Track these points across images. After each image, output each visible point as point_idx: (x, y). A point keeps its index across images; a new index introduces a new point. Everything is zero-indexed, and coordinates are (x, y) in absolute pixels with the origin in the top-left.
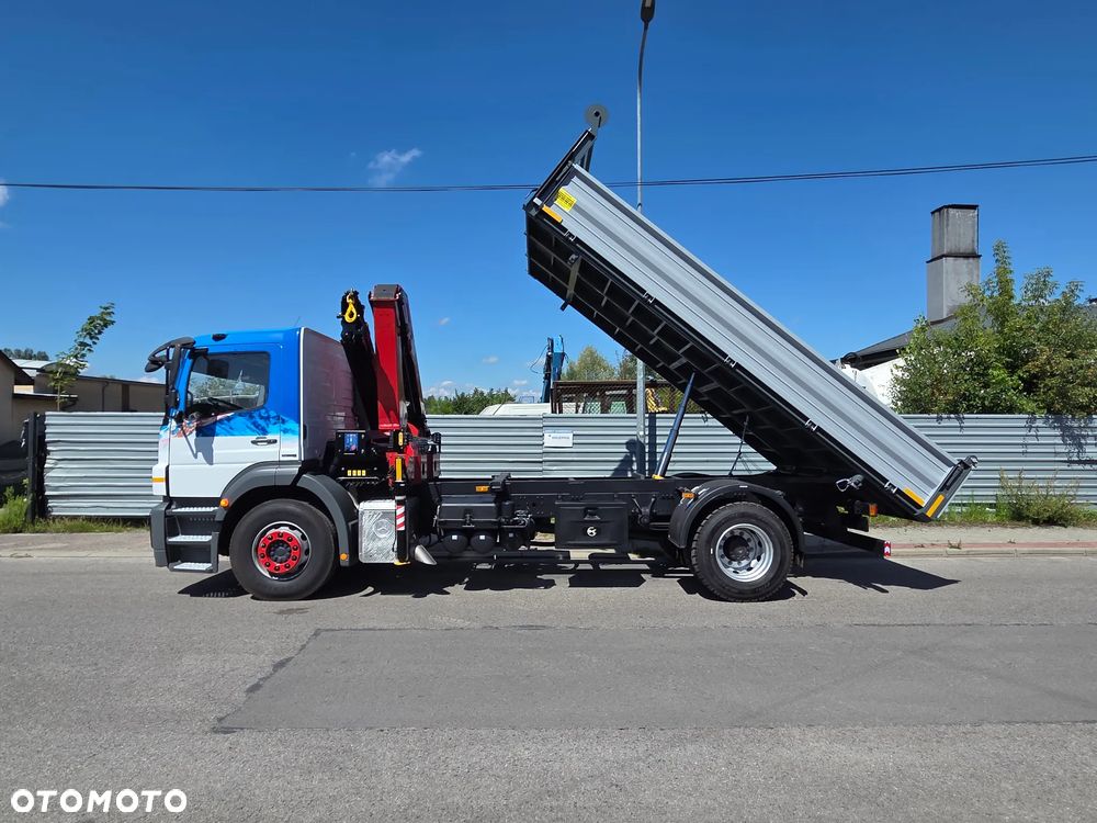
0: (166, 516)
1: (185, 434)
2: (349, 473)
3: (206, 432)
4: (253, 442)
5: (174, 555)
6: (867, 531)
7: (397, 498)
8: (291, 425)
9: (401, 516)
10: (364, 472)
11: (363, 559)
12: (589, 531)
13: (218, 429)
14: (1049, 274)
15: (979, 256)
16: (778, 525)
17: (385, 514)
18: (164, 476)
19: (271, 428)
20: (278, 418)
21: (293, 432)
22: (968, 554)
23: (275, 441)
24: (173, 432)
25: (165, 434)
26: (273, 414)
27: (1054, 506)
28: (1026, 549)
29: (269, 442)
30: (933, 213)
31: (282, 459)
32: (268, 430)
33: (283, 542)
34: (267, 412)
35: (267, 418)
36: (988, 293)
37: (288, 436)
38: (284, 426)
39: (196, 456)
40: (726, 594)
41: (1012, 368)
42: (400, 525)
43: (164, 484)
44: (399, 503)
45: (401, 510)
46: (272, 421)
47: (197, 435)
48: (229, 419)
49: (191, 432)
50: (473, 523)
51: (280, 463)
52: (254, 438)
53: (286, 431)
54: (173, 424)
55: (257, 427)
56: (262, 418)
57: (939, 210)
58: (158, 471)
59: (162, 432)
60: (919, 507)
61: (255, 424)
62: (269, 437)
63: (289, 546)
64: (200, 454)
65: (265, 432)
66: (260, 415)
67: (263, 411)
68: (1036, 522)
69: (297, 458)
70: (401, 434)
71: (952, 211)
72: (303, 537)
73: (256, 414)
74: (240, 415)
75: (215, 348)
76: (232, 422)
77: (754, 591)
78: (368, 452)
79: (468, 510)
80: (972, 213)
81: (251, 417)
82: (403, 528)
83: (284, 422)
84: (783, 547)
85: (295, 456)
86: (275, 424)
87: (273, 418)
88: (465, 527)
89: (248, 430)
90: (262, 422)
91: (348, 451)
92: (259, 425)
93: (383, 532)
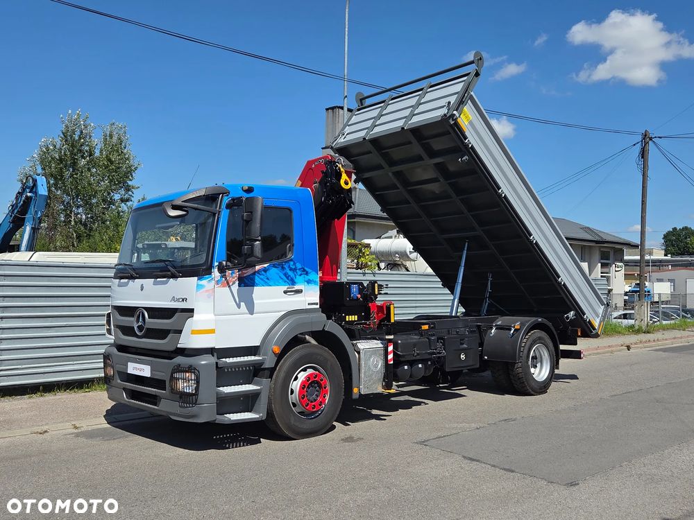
0: (217, 367)
1: (228, 283)
2: (347, 318)
3: (247, 282)
4: (285, 292)
6: (576, 344)
7: (388, 337)
8: (312, 276)
9: (391, 353)
10: (356, 317)
11: (363, 390)
12: (462, 356)
13: (257, 279)
17: (376, 351)
19: (298, 279)
20: (302, 270)
21: (315, 283)
23: (301, 291)
24: (217, 282)
25: (207, 284)
26: (299, 266)
29: (297, 292)
30: (327, 109)
31: (307, 307)
32: (296, 280)
33: (316, 382)
34: (295, 264)
35: (294, 270)
37: (312, 286)
38: (307, 277)
39: (239, 306)
40: (534, 391)
44: (389, 342)
45: (391, 348)
46: (299, 272)
47: (239, 285)
48: (265, 270)
49: (234, 283)
52: (285, 288)
53: (309, 282)
54: (217, 273)
55: (288, 278)
56: (291, 269)
59: (204, 282)
60: (594, 329)
61: (285, 275)
62: (297, 287)
63: (319, 385)
64: (243, 304)
65: (293, 283)
66: (288, 266)
67: (292, 263)
69: (319, 307)
70: (376, 285)
73: (286, 266)
74: (274, 266)
76: (268, 273)
79: (415, 345)
81: (283, 268)
82: (392, 362)
83: (307, 273)
84: (553, 358)
85: (317, 304)
86: (301, 275)
87: (300, 269)
88: (414, 358)
89: (281, 281)
90: (290, 273)
91: (353, 300)
92: (289, 276)
93: (376, 366)
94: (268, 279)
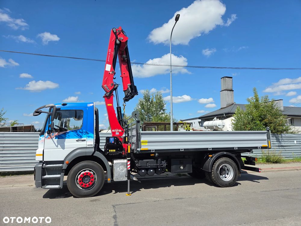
0: (42, 168)
1: (51, 137)
2: (110, 151)
3: (59, 137)
4: (77, 141)
5: (45, 182)
6: (255, 165)
7: (128, 159)
8: (91, 134)
9: (129, 165)
10: (115, 150)
11: (115, 179)
12: (181, 167)
14: (267, 97)
15: (233, 91)
16: (234, 164)
17: (123, 164)
18: (42, 153)
19: (84, 136)
20: (86, 132)
21: (92, 137)
22: (264, 172)
23: (85, 140)
24: (46, 137)
25: (42, 138)
26: (84, 131)
27: (276, 158)
28: (277, 170)
29: (83, 141)
30: (221, 78)
31: (87, 146)
32: (82, 136)
33: (88, 176)
34: (82, 130)
35: (82, 133)
36: (252, 101)
37: (90, 138)
38: (88, 135)
39: (57, 146)
40: (222, 185)
41: (261, 121)
42: (129, 168)
43: (42, 156)
44: (128, 160)
45: (129, 163)
46: (84, 133)
49: (53, 138)
50: (149, 166)
51: (86, 148)
52: (77, 139)
53: (89, 137)
54: (46, 134)
55: (78, 135)
56: (80, 132)
57: (223, 78)
58: (39, 151)
59: (41, 137)
61: (77, 134)
62: (83, 139)
63: (90, 177)
64: (59, 146)
65: (81, 137)
66: (80, 131)
68: (273, 163)
69: (93, 146)
70: (127, 138)
71: (226, 78)
72: (94, 174)
73: (78, 131)
74: (72, 131)
75: (63, 108)
76: (69, 134)
77: (229, 184)
78: (117, 143)
79: (147, 162)
80: (231, 79)
81: (76, 132)
82: (129, 169)
83: (88, 134)
84: (236, 170)
85: (92, 145)
86: (85, 134)
87: (84, 132)
88: (147, 167)
89: (75, 137)
90: (80, 134)
91: (111, 144)
92: (79, 135)
93: (122, 170)
94: (69, 136)
